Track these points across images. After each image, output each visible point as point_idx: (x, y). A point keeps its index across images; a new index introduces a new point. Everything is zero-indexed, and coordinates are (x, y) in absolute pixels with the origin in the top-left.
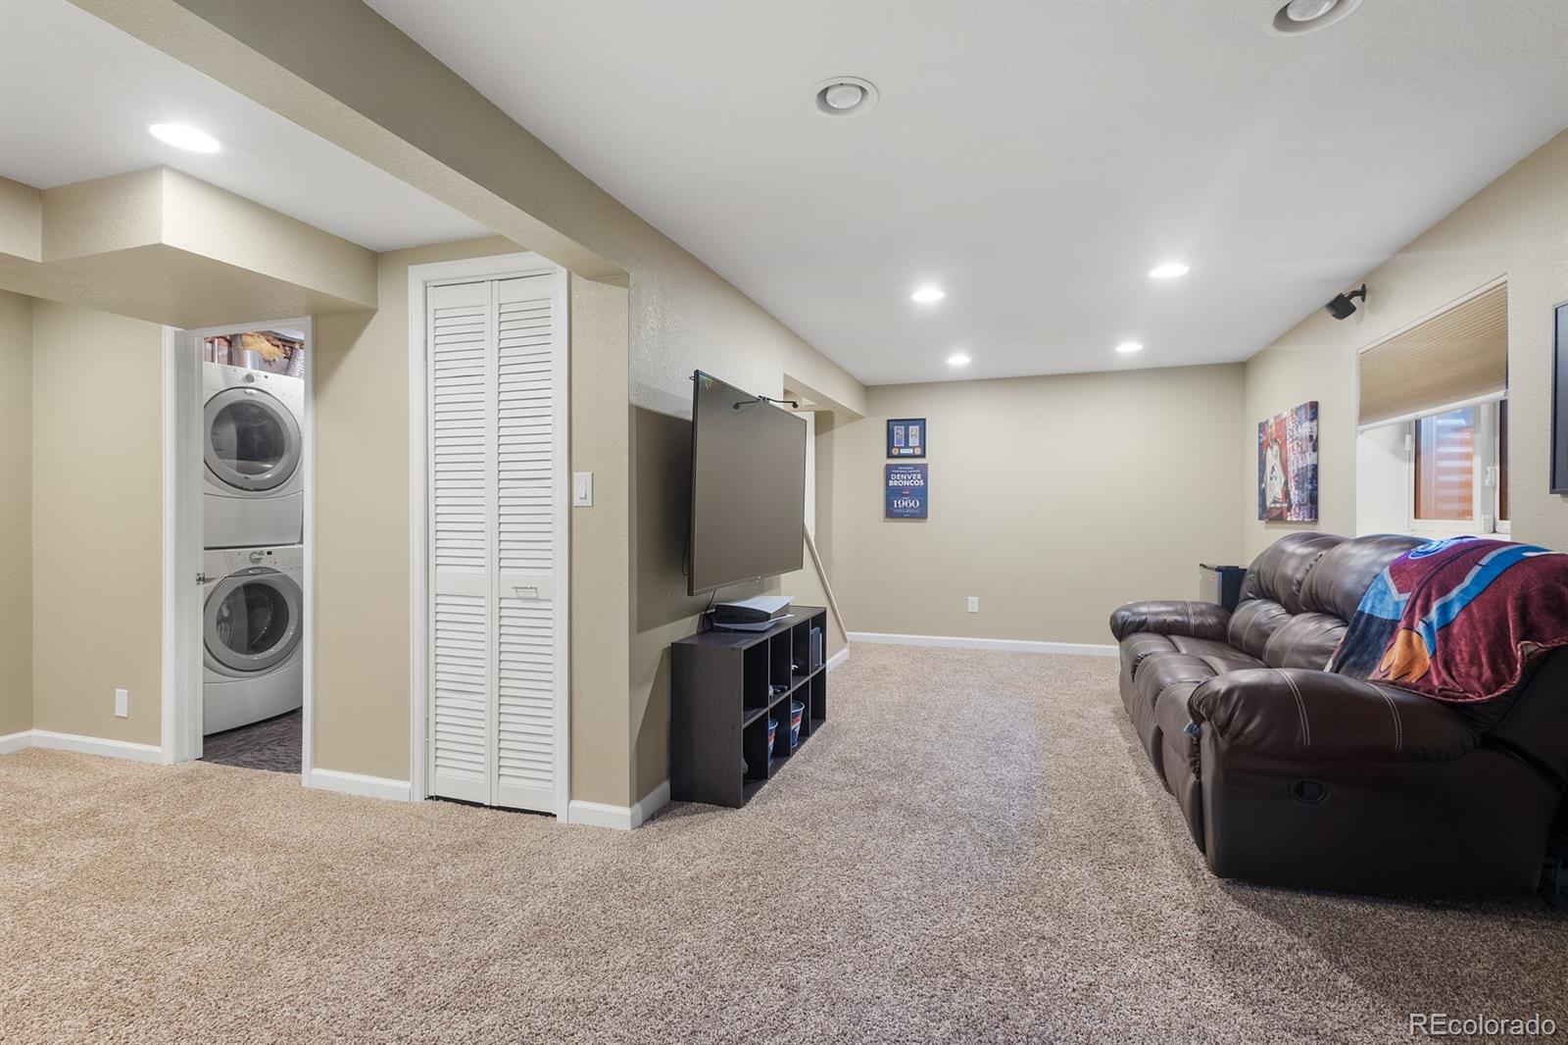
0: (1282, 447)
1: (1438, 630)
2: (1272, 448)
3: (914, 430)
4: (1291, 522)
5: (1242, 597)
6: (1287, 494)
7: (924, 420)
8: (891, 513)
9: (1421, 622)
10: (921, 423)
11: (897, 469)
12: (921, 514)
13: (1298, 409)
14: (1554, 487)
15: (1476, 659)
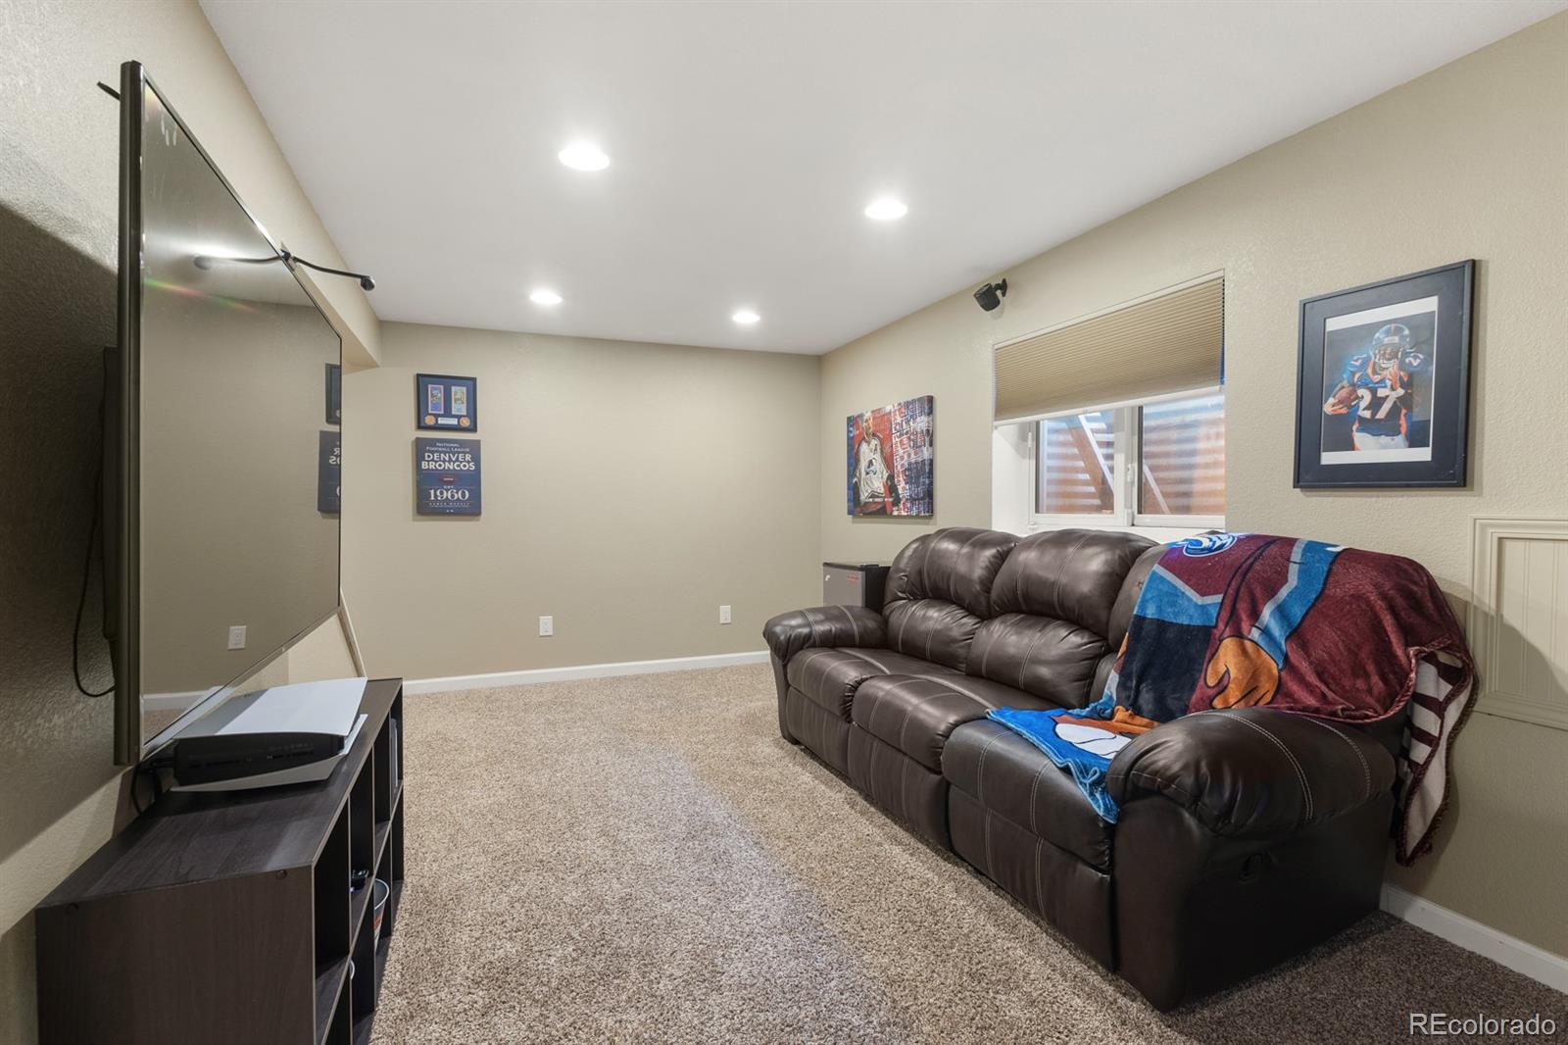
0: (885, 441)
1: (1287, 639)
2: (869, 443)
3: (459, 392)
4: (899, 517)
5: (888, 597)
6: (892, 488)
7: (474, 380)
8: (425, 508)
9: (1254, 629)
10: (471, 383)
11: (435, 446)
12: (471, 509)
13: (907, 404)
14: (1298, 482)
15: (1359, 671)
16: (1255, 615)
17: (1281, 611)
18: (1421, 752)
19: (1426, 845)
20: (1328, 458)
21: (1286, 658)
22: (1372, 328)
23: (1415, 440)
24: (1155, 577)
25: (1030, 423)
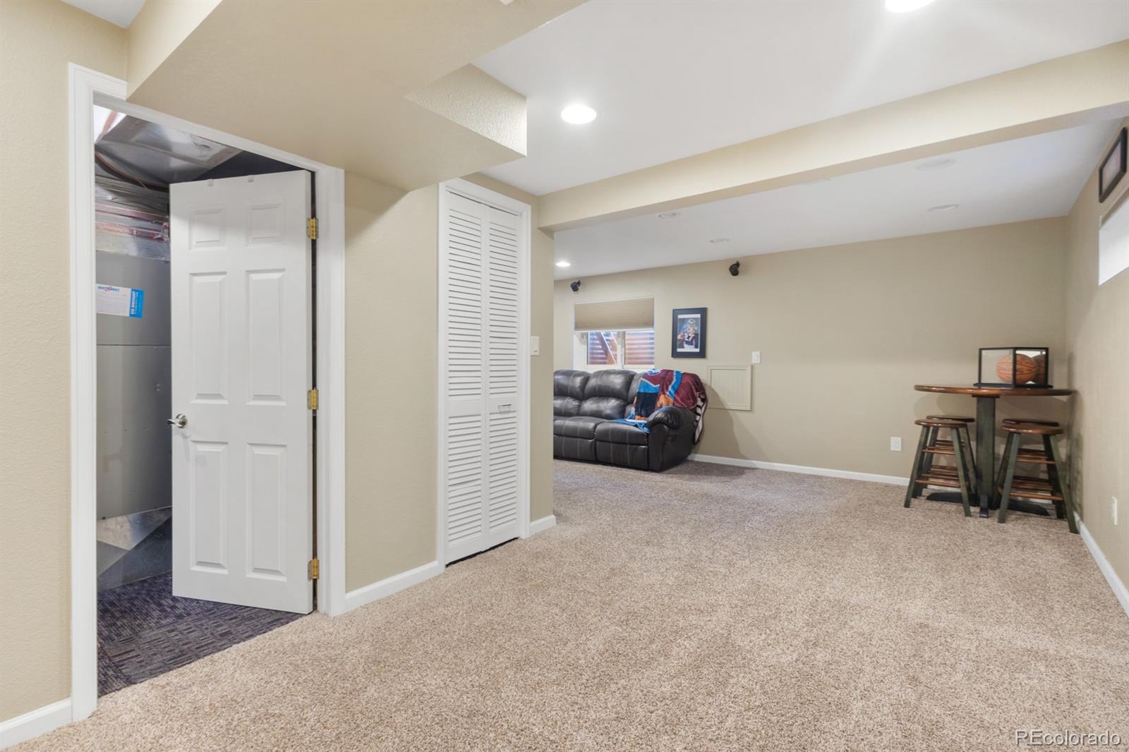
1: (674, 393)
9: (667, 392)
14: (673, 356)
15: (689, 399)
16: (667, 388)
17: (673, 387)
18: (698, 418)
19: (698, 440)
20: (679, 350)
21: (674, 398)
22: (688, 319)
23: (696, 347)
24: (642, 381)
25: (585, 333)
